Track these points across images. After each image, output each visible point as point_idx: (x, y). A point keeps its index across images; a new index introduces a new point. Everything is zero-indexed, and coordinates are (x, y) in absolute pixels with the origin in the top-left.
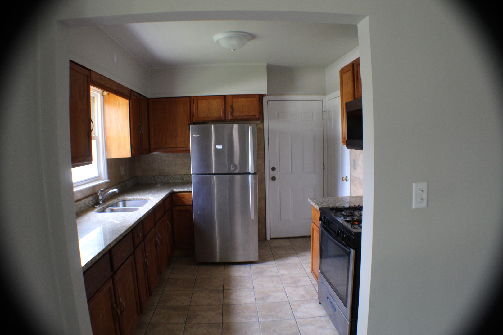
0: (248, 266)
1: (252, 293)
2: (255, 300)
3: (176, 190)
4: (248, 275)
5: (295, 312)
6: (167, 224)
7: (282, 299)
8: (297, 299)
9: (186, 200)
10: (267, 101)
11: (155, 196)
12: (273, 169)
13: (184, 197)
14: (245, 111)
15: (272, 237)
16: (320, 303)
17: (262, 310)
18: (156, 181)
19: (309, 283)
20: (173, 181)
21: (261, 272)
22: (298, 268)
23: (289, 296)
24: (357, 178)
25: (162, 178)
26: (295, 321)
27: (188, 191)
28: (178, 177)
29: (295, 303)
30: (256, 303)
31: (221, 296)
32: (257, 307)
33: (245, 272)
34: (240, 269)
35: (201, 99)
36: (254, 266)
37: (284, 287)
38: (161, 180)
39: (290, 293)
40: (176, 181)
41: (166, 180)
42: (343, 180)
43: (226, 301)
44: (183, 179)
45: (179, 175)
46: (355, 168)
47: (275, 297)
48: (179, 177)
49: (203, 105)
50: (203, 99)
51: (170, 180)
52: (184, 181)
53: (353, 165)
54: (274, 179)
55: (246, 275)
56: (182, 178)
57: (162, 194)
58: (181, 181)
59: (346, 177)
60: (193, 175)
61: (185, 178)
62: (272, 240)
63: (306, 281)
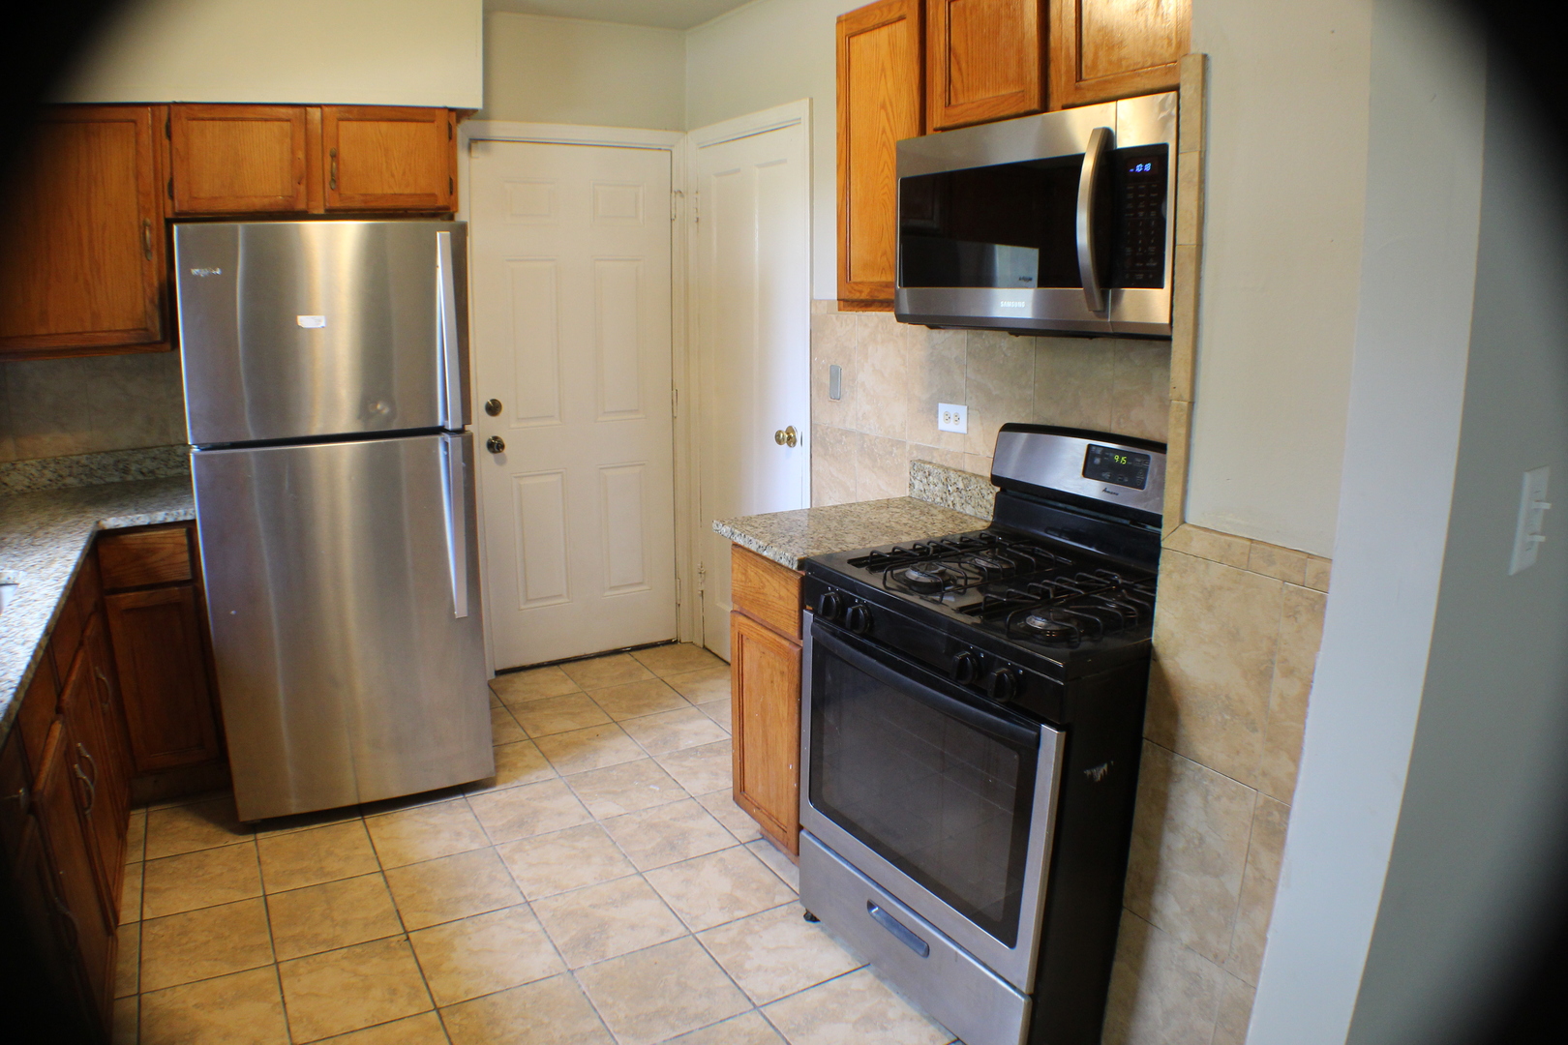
0: (457, 801)
1: (532, 926)
2: (558, 958)
3: (113, 522)
4: (475, 846)
5: (740, 978)
6: (98, 679)
7: (663, 931)
8: (716, 917)
9: (163, 560)
10: (467, 141)
11: (30, 561)
12: (493, 408)
13: (152, 551)
14: (393, 176)
15: (498, 669)
16: (811, 918)
17: (610, 1001)
18: (6, 484)
19: (726, 840)
20: (81, 480)
21: (521, 823)
22: (655, 784)
23: (681, 911)
24: (847, 433)
25: (33, 471)
26: (761, 1018)
27: (170, 519)
28: (105, 462)
29: (720, 937)
30: (571, 971)
31: (411, 964)
32: (584, 988)
33: (458, 834)
34: (432, 821)
35: (203, 119)
36: (480, 800)
37: (640, 874)
38: (26, 482)
39: (679, 897)
40: (95, 481)
41: (50, 480)
42: (779, 441)
43: (443, 988)
44: (126, 471)
45: (106, 452)
46: (836, 397)
47: (633, 927)
48: (109, 460)
49: (206, 143)
50: (213, 119)
51: (70, 476)
52: (130, 478)
53: (830, 384)
54: (495, 446)
55: (465, 843)
56: (121, 466)
57: (62, 551)
58: (116, 479)
59: (790, 430)
60: (195, 449)
61: (137, 462)
62: (502, 678)
63: (710, 835)
